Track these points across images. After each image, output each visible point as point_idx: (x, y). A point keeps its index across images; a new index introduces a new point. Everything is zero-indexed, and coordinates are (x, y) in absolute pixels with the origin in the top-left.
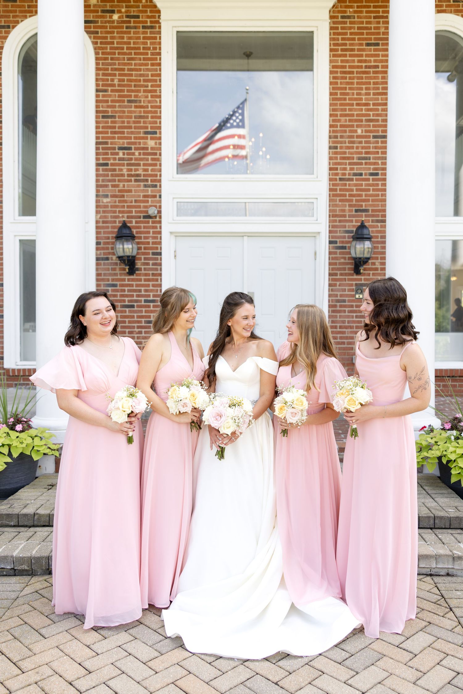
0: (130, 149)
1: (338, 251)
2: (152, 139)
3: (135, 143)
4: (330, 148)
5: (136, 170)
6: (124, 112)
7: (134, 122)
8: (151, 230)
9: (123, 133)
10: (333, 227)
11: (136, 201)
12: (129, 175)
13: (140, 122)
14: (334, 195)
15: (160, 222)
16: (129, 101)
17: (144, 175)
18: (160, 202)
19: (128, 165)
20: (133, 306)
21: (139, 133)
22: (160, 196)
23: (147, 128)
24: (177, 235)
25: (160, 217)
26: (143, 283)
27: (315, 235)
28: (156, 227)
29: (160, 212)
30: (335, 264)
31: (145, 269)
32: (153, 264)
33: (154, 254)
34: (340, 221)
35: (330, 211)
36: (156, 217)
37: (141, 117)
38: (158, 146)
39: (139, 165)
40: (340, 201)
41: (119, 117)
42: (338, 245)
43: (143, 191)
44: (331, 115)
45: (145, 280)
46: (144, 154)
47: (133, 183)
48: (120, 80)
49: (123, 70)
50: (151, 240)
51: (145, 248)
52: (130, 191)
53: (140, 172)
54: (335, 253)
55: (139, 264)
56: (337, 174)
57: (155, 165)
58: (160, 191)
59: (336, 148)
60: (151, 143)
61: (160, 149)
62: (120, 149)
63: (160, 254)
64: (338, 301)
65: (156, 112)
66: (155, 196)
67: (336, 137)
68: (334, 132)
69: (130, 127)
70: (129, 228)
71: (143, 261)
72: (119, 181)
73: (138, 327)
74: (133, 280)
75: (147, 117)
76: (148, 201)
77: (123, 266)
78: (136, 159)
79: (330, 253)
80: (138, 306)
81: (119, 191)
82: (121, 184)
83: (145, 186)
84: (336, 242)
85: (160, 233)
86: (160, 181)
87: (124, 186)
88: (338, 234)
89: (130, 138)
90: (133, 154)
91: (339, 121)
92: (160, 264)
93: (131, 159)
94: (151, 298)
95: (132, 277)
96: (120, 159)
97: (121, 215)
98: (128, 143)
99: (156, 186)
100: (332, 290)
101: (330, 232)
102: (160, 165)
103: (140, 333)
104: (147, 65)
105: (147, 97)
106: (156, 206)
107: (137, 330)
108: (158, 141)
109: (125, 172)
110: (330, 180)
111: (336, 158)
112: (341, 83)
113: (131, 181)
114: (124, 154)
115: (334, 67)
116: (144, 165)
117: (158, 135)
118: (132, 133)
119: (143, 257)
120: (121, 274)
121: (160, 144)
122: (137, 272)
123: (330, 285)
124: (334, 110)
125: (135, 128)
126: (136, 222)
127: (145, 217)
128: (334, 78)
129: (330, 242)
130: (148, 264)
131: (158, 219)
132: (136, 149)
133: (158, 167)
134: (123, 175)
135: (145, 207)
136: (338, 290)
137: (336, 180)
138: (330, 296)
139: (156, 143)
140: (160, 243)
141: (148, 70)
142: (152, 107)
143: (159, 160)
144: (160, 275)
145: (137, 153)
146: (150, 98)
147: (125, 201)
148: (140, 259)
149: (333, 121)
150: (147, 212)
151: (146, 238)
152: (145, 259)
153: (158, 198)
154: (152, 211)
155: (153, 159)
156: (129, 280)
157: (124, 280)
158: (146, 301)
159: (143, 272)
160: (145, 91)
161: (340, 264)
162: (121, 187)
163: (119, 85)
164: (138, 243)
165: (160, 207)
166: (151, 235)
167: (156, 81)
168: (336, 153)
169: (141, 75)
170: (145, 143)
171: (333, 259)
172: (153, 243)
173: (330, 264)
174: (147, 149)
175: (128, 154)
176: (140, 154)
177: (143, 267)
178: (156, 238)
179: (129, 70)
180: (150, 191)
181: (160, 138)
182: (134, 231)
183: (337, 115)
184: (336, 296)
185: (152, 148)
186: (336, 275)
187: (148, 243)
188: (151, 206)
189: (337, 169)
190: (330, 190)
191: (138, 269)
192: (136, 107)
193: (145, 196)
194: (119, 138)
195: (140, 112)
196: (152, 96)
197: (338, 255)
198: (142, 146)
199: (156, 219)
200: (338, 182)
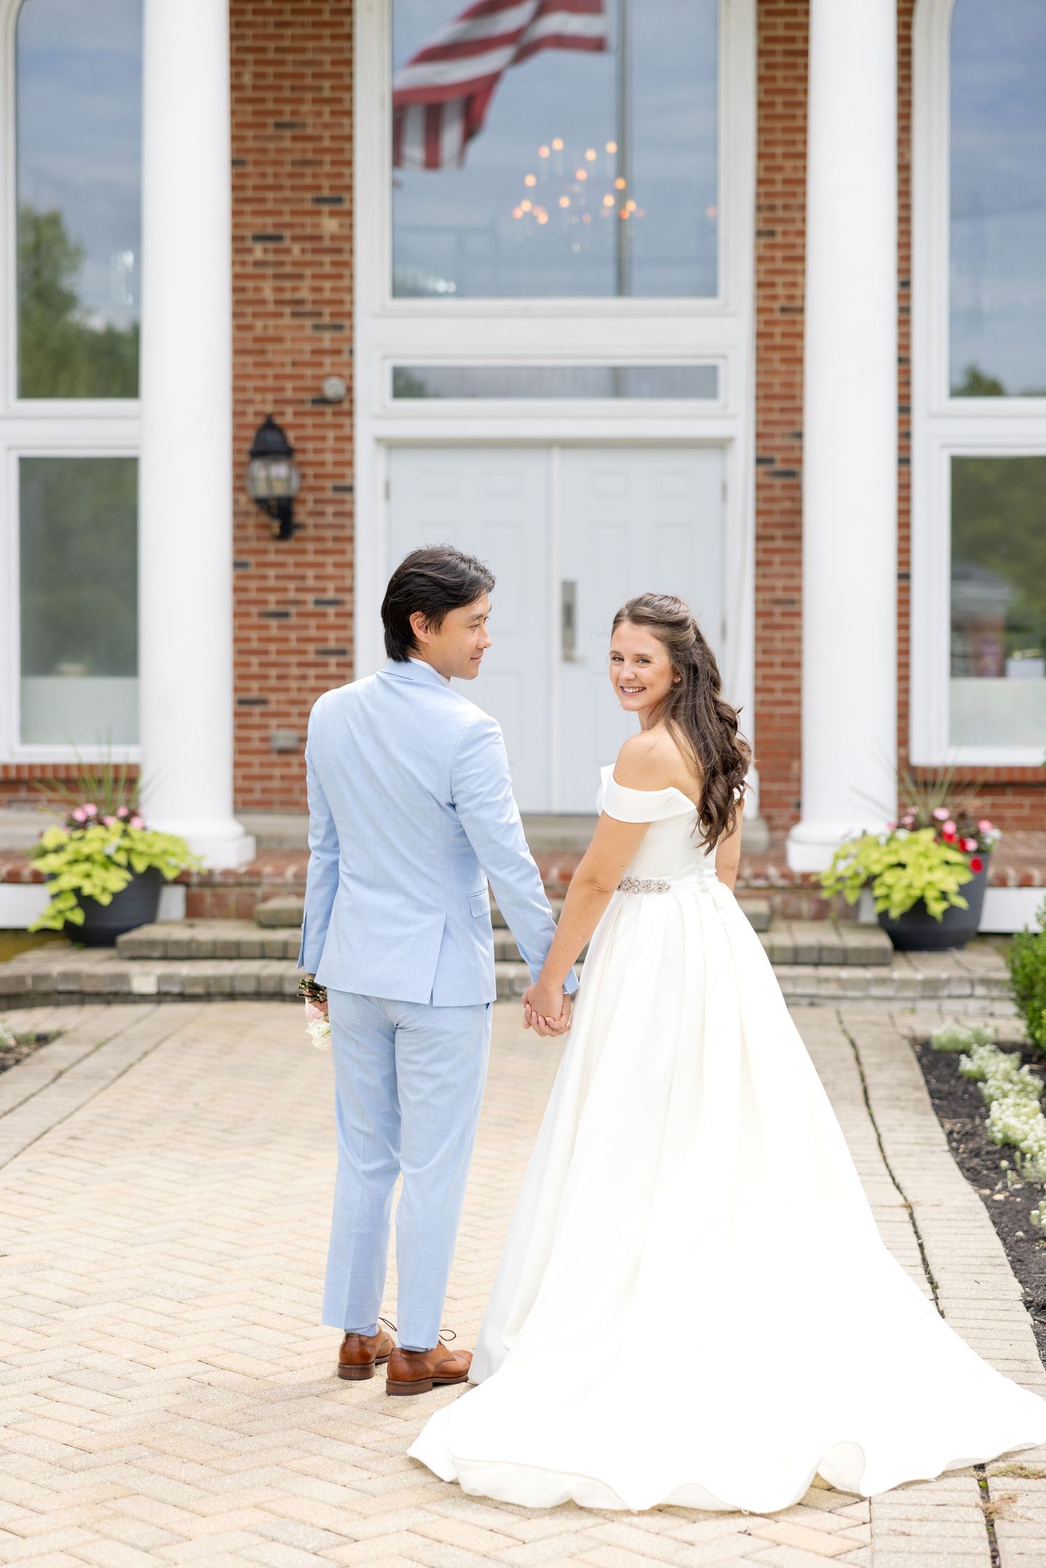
0: (279, 238)
1: (778, 482)
2: (333, 214)
3: (290, 226)
4: (759, 234)
5: (294, 289)
6: (265, 151)
7: (291, 175)
8: (331, 434)
9: (263, 200)
10: (766, 423)
11: (295, 364)
12: (278, 302)
13: (301, 175)
14: (768, 348)
15: (350, 414)
16: (279, 126)
17: (315, 302)
18: (350, 365)
19: (277, 277)
20: (285, 615)
21: (301, 200)
22: (351, 352)
23: (319, 188)
24: (391, 445)
25: (351, 401)
26: (311, 558)
27: (721, 445)
28: (340, 426)
29: (350, 390)
30: (770, 513)
31: (316, 526)
32: (336, 514)
33: (337, 489)
34: (783, 410)
35: (759, 385)
36: (339, 401)
37: (306, 163)
38: (346, 232)
39: (300, 277)
40: (783, 360)
41: (256, 163)
42: (778, 466)
43: (310, 339)
44: (760, 156)
45: (317, 552)
46: (314, 251)
47: (287, 321)
48: (256, 75)
49: (263, 50)
50: (329, 457)
51: (316, 476)
52: (279, 340)
53: (305, 294)
54: (770, 487)
55: (301, 514)
56: (774, 298)
57: (339, 277)
58: (350, 340)
59: (771, 233)
60: (330, 225)
61: (350, 238)
62: (258, 238)
63: (350, 489)
64: (777, 602)
65: (341, 151)
66: (338, 352)
67: (772, 208)
68: (767, 195)
69: (280, 188)
70: (279, 430)
71: (310, 506)
72: (255, 315)
73: (300, 665)
74: (287, 552)
75: (320, 163)
76: (320, 364)
77: (264, 519)
78: (295, 264)
79: (759, 487)
80: (300, 615)
81: (256, 340)
82: (259, 324)
83: (317, 327)
84: (770, 461)
85: (350, 439)
86: (350, 315)
87: (265, 327)
88: (778, 442)
89: (280, 213)
90: (288, 251)
91: (780, 169)
92: (350, 515)
93: (281, 264)
94: (330, 595)
95: (284, 545)
96: (257, 264)
97: (258, 397)
98: (277, 226)
99: (339, 328)
100: (764, 576)
101: (759, 436)
102: (352, 277)
103: (304, 677)
104: (319, 37)
105: (319, 114)
106: (341, 376)
107: (295, 671)
108: (347, 221)
109: (268, 294)
110: (759, 310)
111: (772, 259)
112: (786, 79)
113: (280, 315)
114: (265, 251)
115: (767, 40)
116: (314, 277)
117: (345, 206)
118: (285, 200)
119: (310, 497)
120: (259, 539)
121: (351, 226)
122: (298, 533)
123: (758, 564)
124: (768, 143)
125: (293, 188)
126: (296, 414)
127: (315, 402)
128: (769, 66)
129: (759, 461)
130: (322, 514)
131: (345, 406)
132: (295, 239)
133: (345, 283)
134: (263, 302)
135: (316, 377)
136: (778, 576)
137: (771, 310)
138: (758, 589)
139: (341, 226)
140: (350, 464)
141: (323, 50)
142: (333, 138)
143: (348, 264)
144: (351, 539)
145: (296, 248)
146: (327, 118)
147: (269, 364)
148: (303, 502)
149: (767, 169)
150: (319, 389)
151: (317, 451)
152: (316, 501)
153: (345, 357)
154: (333, 387)
155: (334, 264)
156: (277, 552)
157: (265, 552)
158: (318, 602)
159: (311, 532)
160: (315, 101)
161: (783, 512)
162: (259, 331)
163: (255, 88)
164: (301, 464)
165: (351, 377)
166: (330, 443)
167: (340, 76)
168: (773, 246)
169: (307, 63)
170: (316, 226)
171: (766, 500)
172: (336, 464)
173: (759, 513)
174: (319, 238)
175: (276, 251)
176: (303, 251)
177: (310, 521)
178: (341, 451)
179: (279, 50)
180: (327, 340)
181: (350, 213)
182: (291, 435)
183: (772, 156)
184: (772, 589)
185: (333, 238)
186: (772, 538)
187: (323, 464)
188: (329, 375)
189: (773, 285)
190: (759, 335)
191: (302, 526)
192: (295, 138)
193: (315, 352)
194: (255, 213)
195: (304, 151)
196: (333, 113)
197: (777, 492)
198: (309, 231)
199: (342, 406)
200: (778, 316)
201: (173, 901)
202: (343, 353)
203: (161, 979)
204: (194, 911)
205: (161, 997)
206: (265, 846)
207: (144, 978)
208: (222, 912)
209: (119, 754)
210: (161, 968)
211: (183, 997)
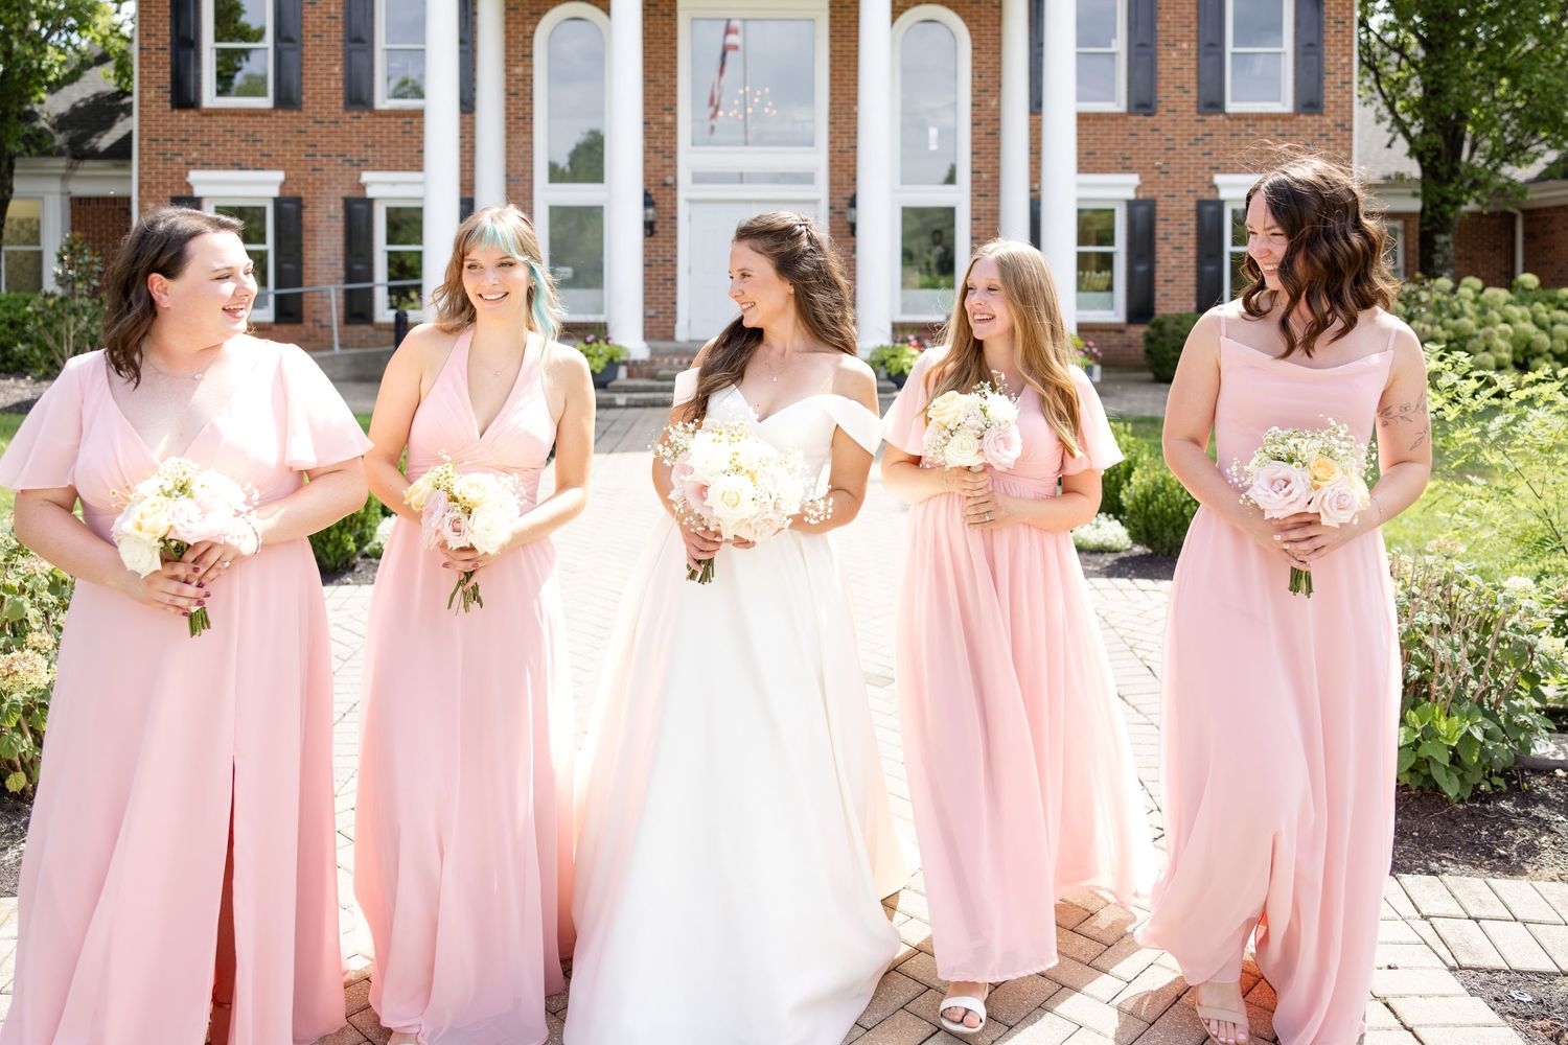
0: (649, 124)
1: (837, 216)
2: (669, 114)
3: (653, 119)
4: (831, 124)
5: (654, 143)
7: (653, 100)
8: (670, 197)
10: (831, 194)
11: (654, 171)
12: (648, 147)
13: (657, 100)
14: (834, 166)
15: (676, 189)
17: (662, 147)
18: (676, 171)
19: (648, 138)
20: (651, 265)
21: (657, 109)
22: (676, 166)
23: (664, 105)
24: (691, 201)
25: (676, 185)
26: (660, 244)
27: (815, 202)
28: (673, 194)
29: (676, 180)
32: (672, 227)
33: (672, 218)
34: (839, 190)
35: (829, 180)
36: (672, 184)
37: (659, 95)
38: (674, 121)
39: (657, 138)
40: (840, 171)
42: (838, 210)
43: (660, 161)
44: (831, 94)
45: (666, 242)
46: (662, 128)
47: (651, 154)
50: (668, 206)
51: (663, 213)
52: (649, 161)
53: (659, 144)
54: (835, 218)
55: (657, 227)
56: (837, 148)
57: (673, 138)
58: (676, 162)
59: (835, 123)
60: (668, 119)
61: (676, 123)
63: (676, 218)
65: (673, 91)
66: (671, 166)
67: (835, 114)
69: (649, 104)
71: (661, 224)
73: (657, 284)
74: (652, 242)
75: (665, 96)
76: (667, 171)
78: (654, 133)
79: (830, 218)
80: (657, 265)
83: (663, 157)
84: (835, 209)
85: (676, 199)
86: (676, 152)
88: (838, 201)
89: (649, 114)
90: (652, 128)
92: (676, 228)
93: (650, 133)
94: (668, 258)
98: (648, 119)
99: (673, 157)
101: (830, 199)
102: (676, 138)
103: (658, 289)
104: (664, 48)
105: (664, 78)
106: (673, 176)
107: (655, 287)
108: (674, 117)
110: (831, 152)
111: (835, 133)
113: (649, 152)
116: (662, 138)
117: (674, 111)
118: (651, 109)
119: (660, 221)
121: (677, 120)
122: (656, 235)
125: (654, 105)
126: (655, 189)
127: (662, 185)
129: (830, 209)
130: (665, 227)
132: (655, 124)
133: (674, 140)
135: (663, 176)
139: (672, 119)
140: (676, 208)
141: (666, 53)
142: (669, 87)
143: (675, 133)
144: (676, 237)
145: (655, 127)
146: (667, 79)
148: (658, 222)
150: (667, 181)
151: (663, 203)
152: (663, 222)
154: (669, 180)
155: (672, 133)
156: (648, 241)
158: (664, 261)
159: (661, 234)
160: (663, 72)
161: (839, 228)
164: (657, 208)
165: (676, 176)
166: (670, 201)
167: (672, 62)
168: (835, 128)
169: (659, 57)
170: (663, 119)
171: (832, 223)
172: (672, 208)
174: (667, 123)
175: (647, 128)
176: (658, 128)
177: (664, 230)
178: (673, 204)
180: (667, 162)
181: (676, 114)
182: (653, 197)
185: (671, 123)
187: (668, 209)
188: (670, 175)
189: (836, 142)
190: (830, 161)
191: (657, 232)
192: (655, 86)
193: (662, 166)
195: (658, 90)
196: (670, 76)
197: (837, 220)
198: (660, 120)
199: (673, 187)
200: (837, 154)
201: (622, 372)
202: (673, 167)
203: (628, 399)
204: (630, 375)
205: (627, 406)
206: (654, 352)
207: (621, 399)
208: (641, 376)
209: (601, 318)
210: (626, 396)
211: (636, 406)
